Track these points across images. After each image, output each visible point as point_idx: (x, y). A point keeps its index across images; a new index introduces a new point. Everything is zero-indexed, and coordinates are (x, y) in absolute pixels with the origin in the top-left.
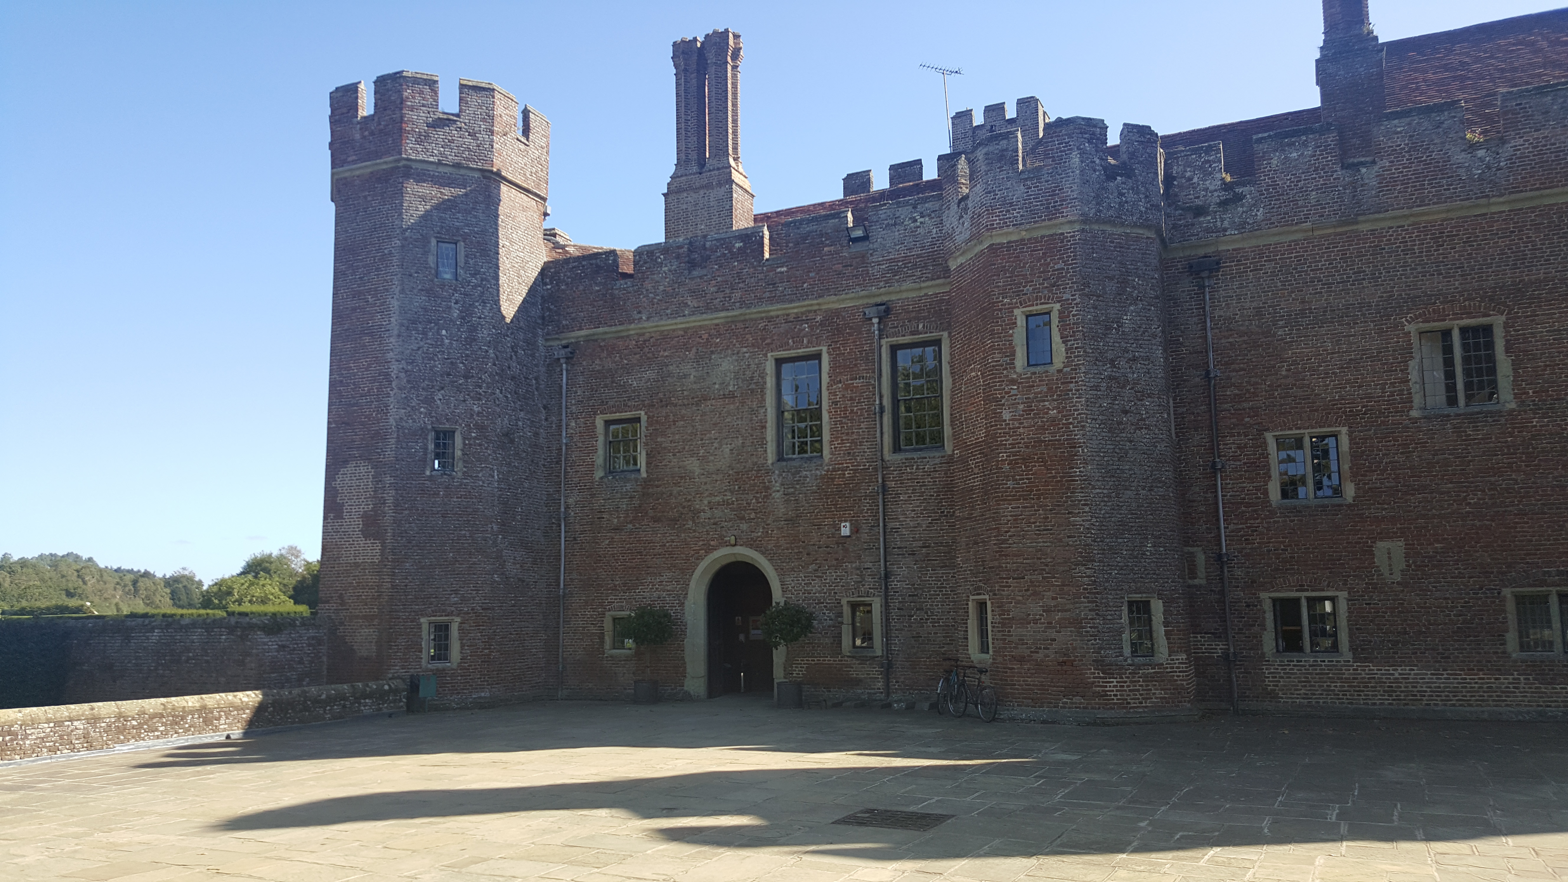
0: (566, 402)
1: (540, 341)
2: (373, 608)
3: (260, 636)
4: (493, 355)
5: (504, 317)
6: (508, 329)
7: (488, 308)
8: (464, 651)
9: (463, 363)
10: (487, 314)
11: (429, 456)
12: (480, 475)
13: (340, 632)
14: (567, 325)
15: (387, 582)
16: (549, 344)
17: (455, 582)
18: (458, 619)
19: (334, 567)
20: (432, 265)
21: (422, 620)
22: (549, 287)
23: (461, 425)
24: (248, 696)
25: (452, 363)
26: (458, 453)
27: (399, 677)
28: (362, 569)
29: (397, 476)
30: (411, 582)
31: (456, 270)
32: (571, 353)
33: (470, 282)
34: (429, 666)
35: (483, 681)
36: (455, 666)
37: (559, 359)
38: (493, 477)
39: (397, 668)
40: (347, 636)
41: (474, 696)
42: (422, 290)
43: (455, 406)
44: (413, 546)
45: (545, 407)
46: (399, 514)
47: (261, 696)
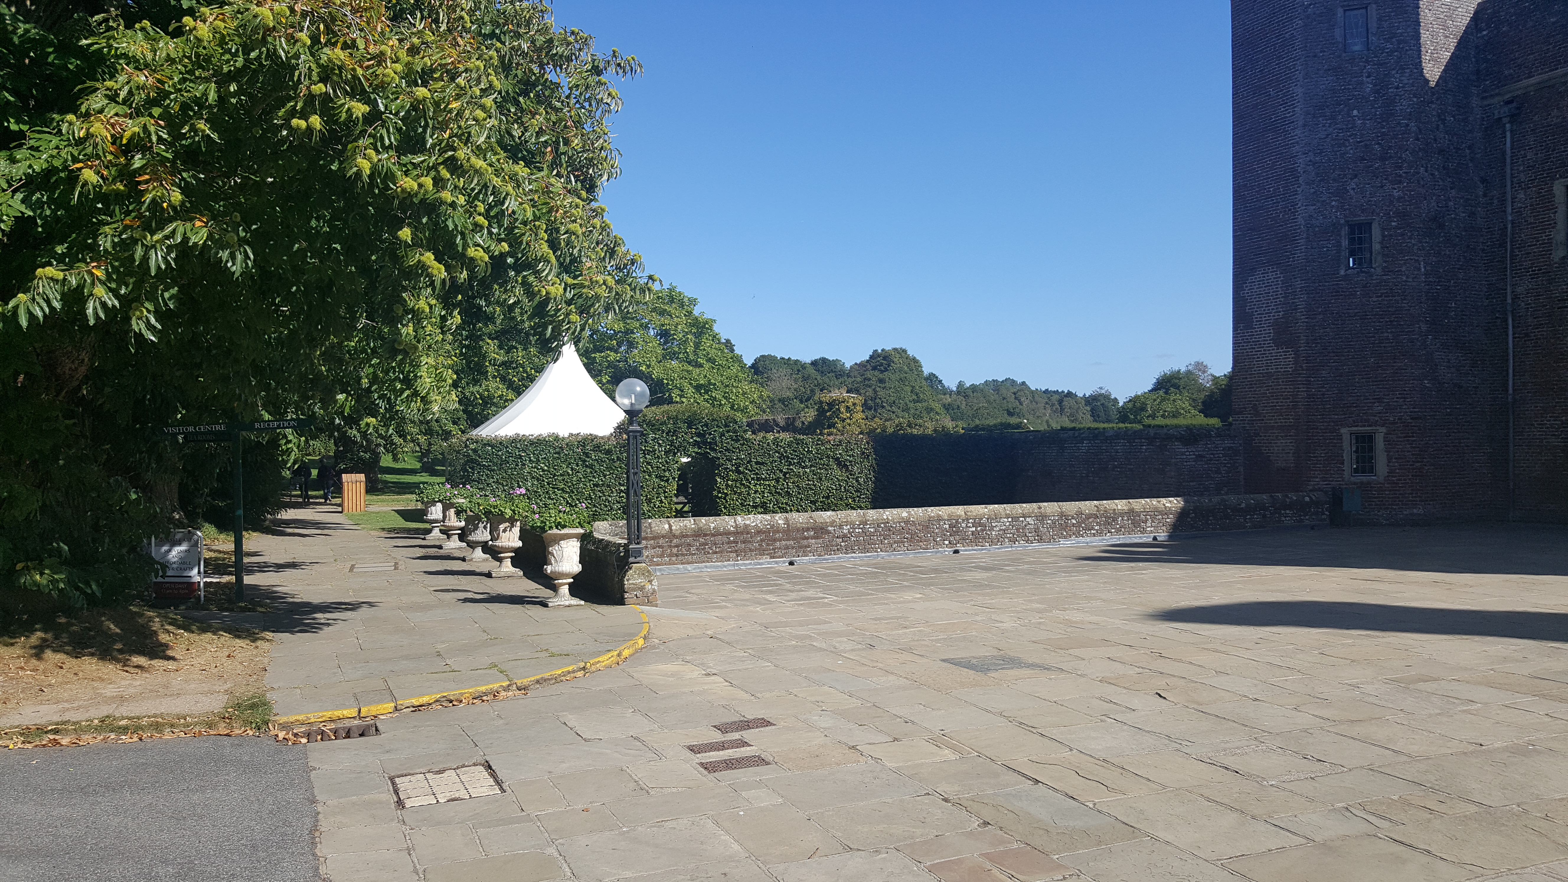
0: (1512, 170)
1: (1475, 101)
2: (1289, 419)
3: (1178, 447)
4: (1414, 129)
5: (1427, 81)
6: (1433, 94)
7: (1407, 75)
8: (1391, 464)
9: (1378, 144)
10: (1406, 81)
11: (1343, 253)
12: (1403, 269)
13: (1256, 443)
14: (1511, 75)
15: (1302, 391)
16: (1486, 103)
17: (1378, 390)
18: (1383, 430)
19: (1246, 378)
20: (1340, 40)
21: (1344, 431)
22: (1485, 33)
23: (1378, 214)
24: (1170, 502)
25: (1366, 145)
26: (1376, 247)
27: (1320, 490)
28: (1274, 379)
29: (1308, 279)
30: (1328, 391)
31: (1368, 39)
32: (1518, 108)
33: (1384, 48)
34: (1352, 478)
35: (1415, 497)
36: (1381, 480)
37: (1500, 118)
38: (1419, 269)
39: (1317, 480)
40: (1263, 446)
41: (1405, 513)
42: (1329, 70)
43: (1371, 194)
44: (1329, 353)
45: (1483, 181)
46: (1312, 319)
47: (1182, 503)
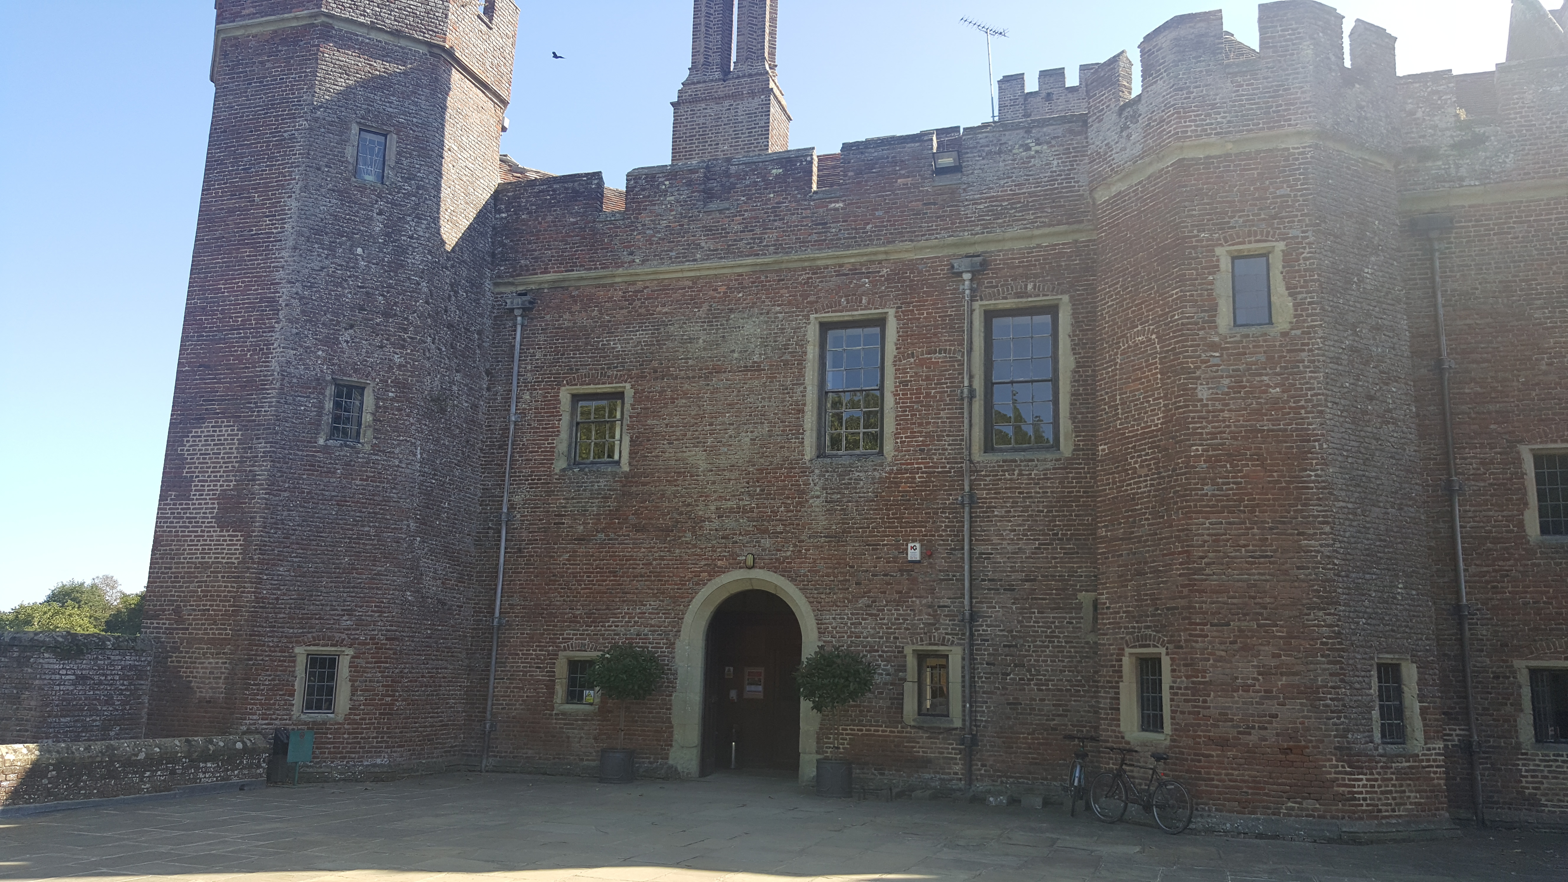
0: (519, 367)
1: (488, 285)
2: (226, 629)
3: (49, 661)
4: (426, 290)
5: (443, 243)
6: (448, 259)
7: (423, 226)
8: (355, 698)
9: (383, 295)
10: (421, 234)
11: (325, 418)
12: (397, 451)
13: (172, 662)
14: (526, 266)
15: (249, 592)
16: (498, 289)
17: (349, 599)
18: (351, 652)
19: (170, 568)
20: (350, 159)
21: (297, 650)
22: (504, 215)
23: (374, 379)
25: (367, 293)
26: (367, 418)
27: (257, 732)
28: (211, 572)
29: (276, 443)
30: (285, 594)
31: (383, 171)
32: (530, 303)
33: (401, 188)
34: (303, 717)
35: (380, 742)
36: (340, 718)
37: (512, 310)
38: (415, 455)
39: (255, 717)
40: (182, 667)
41: (366, 763)
42: (334, 191)
43: (367, 352)
44: (292, 543)
45: (489, 373)
46: (275, 496)
47: (37, 753)
